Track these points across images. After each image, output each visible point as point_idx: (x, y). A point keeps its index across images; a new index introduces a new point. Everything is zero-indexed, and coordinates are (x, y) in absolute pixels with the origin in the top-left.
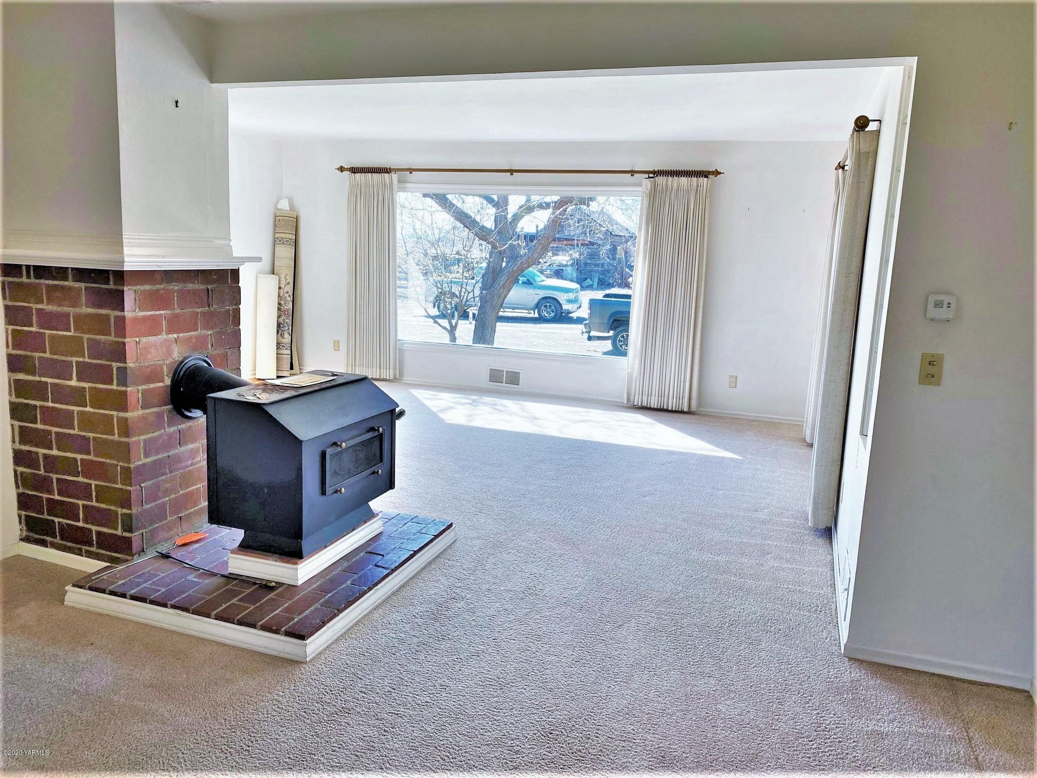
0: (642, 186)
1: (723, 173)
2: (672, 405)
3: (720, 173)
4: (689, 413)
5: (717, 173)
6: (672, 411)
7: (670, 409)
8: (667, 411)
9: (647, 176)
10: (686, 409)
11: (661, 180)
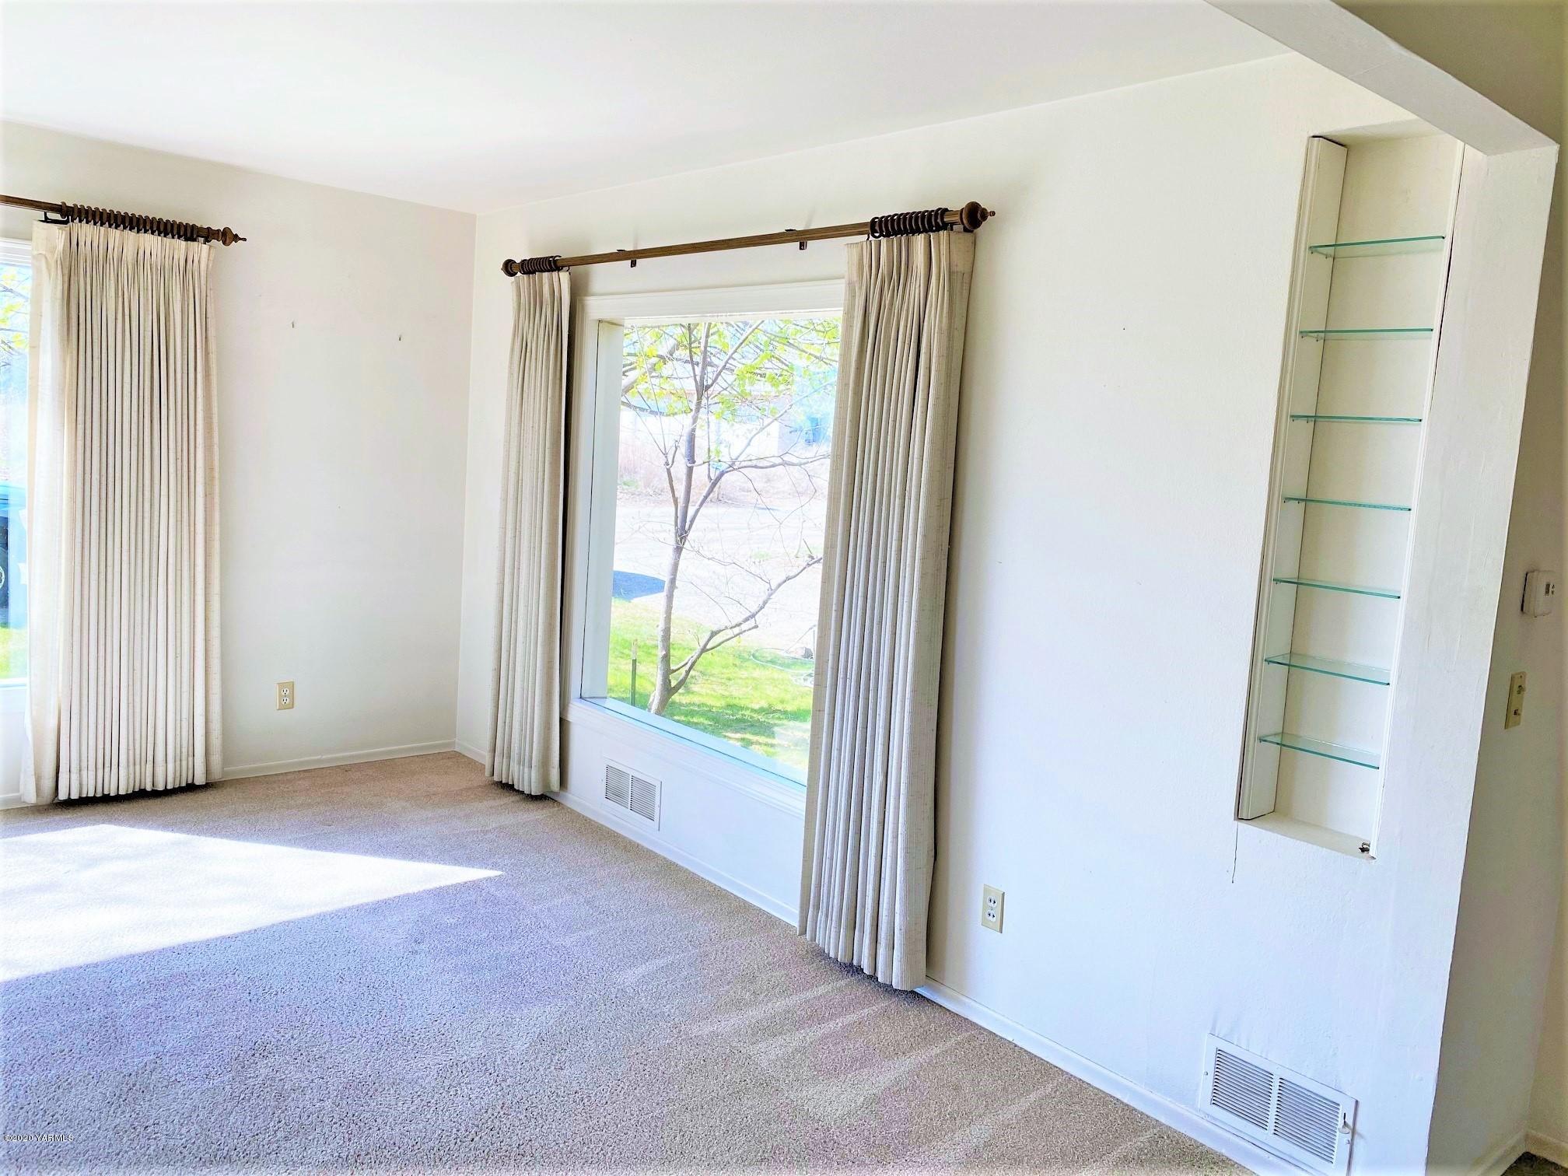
0: (30, 239)
1: (245, 240)
2: (165, 776)
3: (236, 238)
4: (208, 786)
5: (227, 236)
6: (167, 793)
7: (161, 787)
8: (155, 794)
9: (40, 214)
10: (200, 780)
11: (86, 231)
